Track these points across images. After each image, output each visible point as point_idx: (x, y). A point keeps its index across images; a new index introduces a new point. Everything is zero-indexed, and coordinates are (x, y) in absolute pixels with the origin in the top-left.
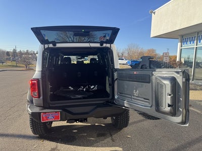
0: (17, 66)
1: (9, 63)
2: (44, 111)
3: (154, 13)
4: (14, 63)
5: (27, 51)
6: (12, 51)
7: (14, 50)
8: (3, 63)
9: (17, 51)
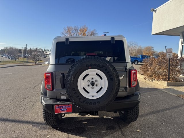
0: (27, 62)
1: (21, 59)
2: (57, 103)
3: (156, 11)
4: (25, 60)
5: (36, 48)
6: (23, 49)
7: (25, 48)
8: (16, 59)
9: (28, 49)
